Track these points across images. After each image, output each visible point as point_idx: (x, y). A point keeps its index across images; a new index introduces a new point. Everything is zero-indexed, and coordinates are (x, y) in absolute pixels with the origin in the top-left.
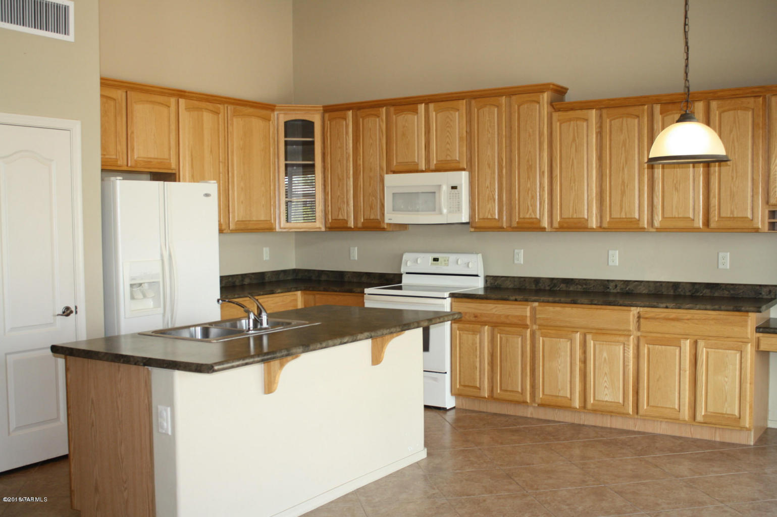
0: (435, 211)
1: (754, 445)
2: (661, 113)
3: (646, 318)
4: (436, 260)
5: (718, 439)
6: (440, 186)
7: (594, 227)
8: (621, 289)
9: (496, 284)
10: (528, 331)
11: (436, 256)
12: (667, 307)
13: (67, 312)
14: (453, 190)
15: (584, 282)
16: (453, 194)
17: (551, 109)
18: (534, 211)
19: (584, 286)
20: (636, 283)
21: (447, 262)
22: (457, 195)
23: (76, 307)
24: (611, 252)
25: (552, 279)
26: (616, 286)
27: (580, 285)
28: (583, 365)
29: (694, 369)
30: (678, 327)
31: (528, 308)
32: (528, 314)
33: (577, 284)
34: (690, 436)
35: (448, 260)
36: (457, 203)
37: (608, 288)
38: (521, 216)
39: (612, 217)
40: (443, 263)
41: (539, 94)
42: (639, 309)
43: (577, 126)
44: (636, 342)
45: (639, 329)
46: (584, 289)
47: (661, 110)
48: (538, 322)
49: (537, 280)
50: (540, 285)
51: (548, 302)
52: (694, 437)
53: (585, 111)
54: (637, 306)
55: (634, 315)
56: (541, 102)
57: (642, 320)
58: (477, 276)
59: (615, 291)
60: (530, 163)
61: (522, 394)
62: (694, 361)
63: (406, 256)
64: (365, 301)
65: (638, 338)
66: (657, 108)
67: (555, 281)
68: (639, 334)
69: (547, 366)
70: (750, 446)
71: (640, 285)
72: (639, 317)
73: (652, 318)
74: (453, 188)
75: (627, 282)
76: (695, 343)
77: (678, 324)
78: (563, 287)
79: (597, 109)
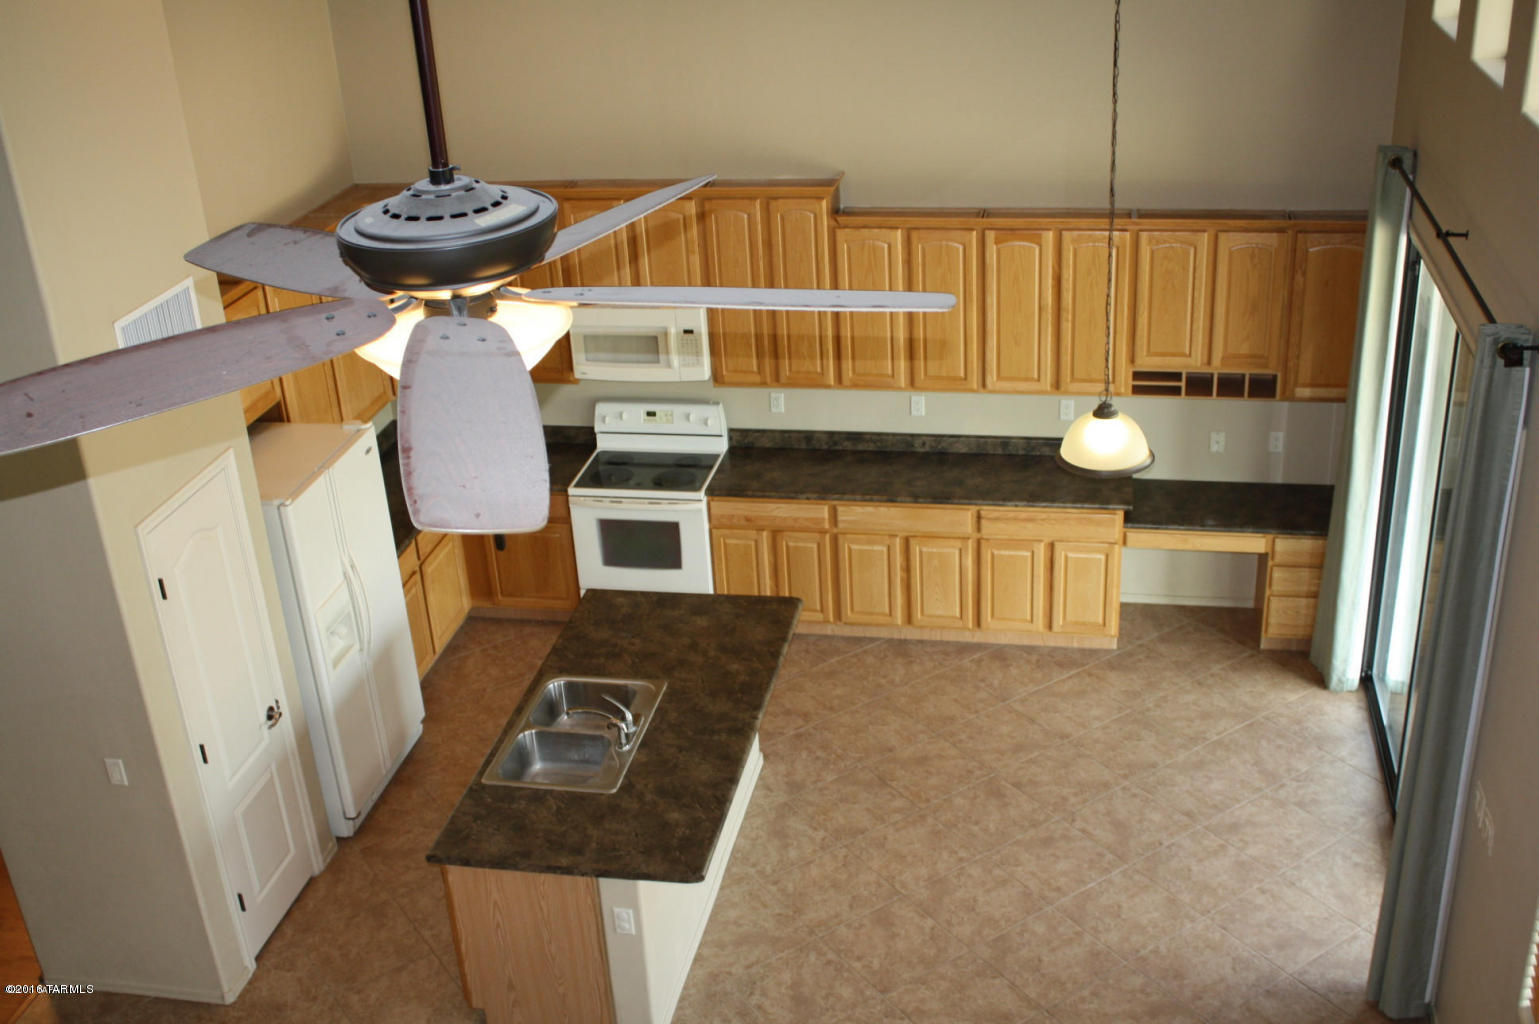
0: (660, 362)
1: (1119, 648)
2: (996, 243)
3: (989, 519)
4: (651, 414)
5: (1076, 645)
6: (666, 330)
7: (903, 386)
8: (932, 447)
9: (746, 441)
10: (828, 537)
11: (651, 407)
12: (1016, 506)
13: (272, 715)
14: (688, 336)
15: (878, 438)
16: (687, 340)
17: (833, 223)
18: (813, 364)
19: (879, 444)
20: (952, 439)
21: (670, 417)
22: (693, 342)
23: (277, 702)
24: (914, 399)
25: (831, 434)
26: (924, 444)
27: (872, 443)
28: (905, 575)
29: (1049, 574)
30: (1029, 531)
31: (826, 508)
32: (826, 516)
33: (868, 441)
34: (1042, 644)
35: (672, 415)
37: (912, 445)
39: (928, 374)
40: (664, 419)
41: (813, 201)
42: (978, 508)
43: (874, 249)
44: (975, 545)
45: (979, 529)
46: (877, 446)
47: (996, 238)
48: (841, 525)
49: (808, 436)
50: (814, 442)
51: (855, 500)
52: (1047, 644)
53: (886, 233)
54: (976, 504)
55: (972, 515)
56: (817, 213)
57: (983, 522)
58: (721, 436)
59: (922, 450)
61: (822, 611)
62: (1049, 565)
63: (601, 409)
64: (571, 506)
65: (979, 542)
66: (990, 236)
67: (836, 437)
68: (979, 536)
69: (856, 575)
70: (1112, 650)
71: (957, 442)
72: (979, 517)
73: (997, 519)
74: (687, 332)
75: (939, 438)
76: (1052, 546)
77: (1030, 525)
78: (848, 445)
79: (902, 229)
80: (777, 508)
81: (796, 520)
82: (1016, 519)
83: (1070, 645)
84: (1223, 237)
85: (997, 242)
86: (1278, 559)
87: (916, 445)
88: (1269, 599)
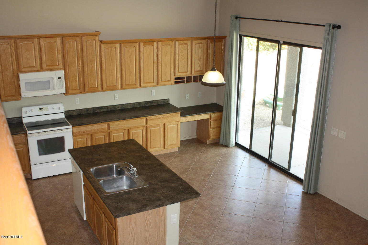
0: (50, 89)
1: (178, 150)
4: (41, 109)
5: (169, 152)
6: (53, 78)
7: (120, 88)
8: (121, 108)
9: (69, 114)
10: (107, 133)
11: (41, 107)
12: (156, 115)
14: (59, 79)
15: (107, 107)
16: (59, 81)
17: (100, 43)
18: (95, 85)
19: (107, 109)
20: (126, 105)
21: (47, 109)
22: (61, 81)
24: (115, 95)
25: (93, 108)
26: (119, 107)
27: (105, 109)
30: (159, 122)
31: (106, 124)
32: (107, 127)
33: (104, 109)
36: (62, 85)
37: (116, 108)
38: (89, 87)
39: (126, 84)
40: (45, 110)
41: (95, 36)
43: (112, 50)
44: (146, 128)
45: (147, 123)
46: (107, 110)
48: (111, 129)
49: (87, 110)
50: (89, 111)
51: (115, 121)
53: (115, 44)
54: (146, 116)
55: (145, 120)
56: (96, 40)
58: (62, 112)
59: (118, 109)
60: (92, 65)
62: (164, 130)
64: (28, 137)
66: (142, 44)
67: (95, 109)
68: (147, 125)
70: (177, 152)
71: (128, 105)
72: (147, 120)
73: (151, 120)
74: (59, 78)
75: (123, 105)
76: (164, 125)
77: (159, 120)
78: (99, 111)
79: (119, 43)
80: (93, 127)
81: (98, 129)
82: (156, 119)
83: (167, 152)
84: (194, 41)
85: (143, 45)
86: (212, 119)
87: (117, 108)
88: (210, 130)
